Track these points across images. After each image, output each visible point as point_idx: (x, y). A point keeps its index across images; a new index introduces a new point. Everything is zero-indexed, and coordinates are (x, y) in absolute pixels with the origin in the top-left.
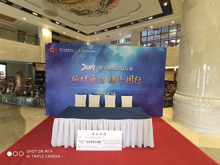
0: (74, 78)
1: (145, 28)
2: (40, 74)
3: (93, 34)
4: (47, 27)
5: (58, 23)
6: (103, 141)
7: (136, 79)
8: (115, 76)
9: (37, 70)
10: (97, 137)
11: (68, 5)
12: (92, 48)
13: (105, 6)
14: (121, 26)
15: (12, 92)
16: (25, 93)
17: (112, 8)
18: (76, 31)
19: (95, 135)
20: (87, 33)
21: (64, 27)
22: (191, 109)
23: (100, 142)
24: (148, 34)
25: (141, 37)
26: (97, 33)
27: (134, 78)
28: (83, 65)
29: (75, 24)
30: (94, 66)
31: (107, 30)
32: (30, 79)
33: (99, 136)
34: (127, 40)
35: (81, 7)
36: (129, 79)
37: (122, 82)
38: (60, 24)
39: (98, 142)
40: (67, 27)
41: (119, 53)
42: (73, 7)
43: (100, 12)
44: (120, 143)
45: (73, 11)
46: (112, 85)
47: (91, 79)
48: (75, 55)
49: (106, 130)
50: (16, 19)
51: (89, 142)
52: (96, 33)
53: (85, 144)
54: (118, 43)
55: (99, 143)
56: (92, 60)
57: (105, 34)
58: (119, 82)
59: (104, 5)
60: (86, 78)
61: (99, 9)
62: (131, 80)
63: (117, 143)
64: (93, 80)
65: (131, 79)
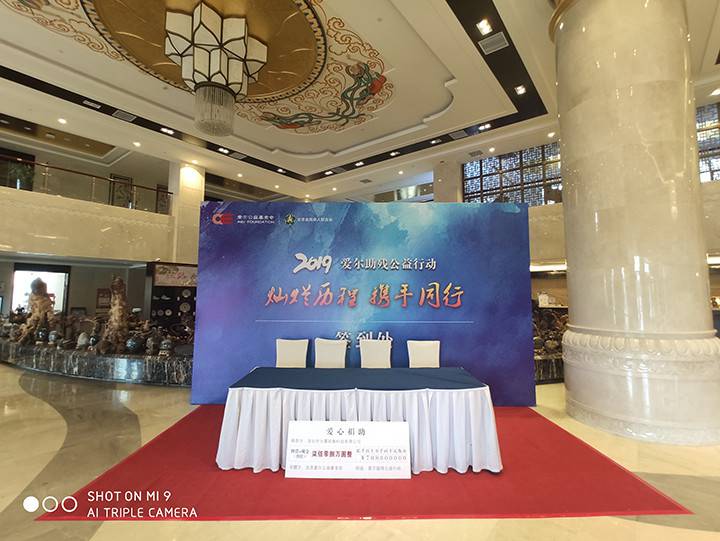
0: (275, 294)
1: (472, 154)
2: (164, 297)
3: (322, 175)
4: (195, 162)
5: (226, 151)
6: (358, 451)
7: (446, 291)
8: (387, 286)
9: (157, 284)
10: (342, 442)
11: (256, 105)
12: (324, 210)
13: (355, 102)
14: (403, 151)
15: (94, 343)
16: (129, 343)
17: (374, 105)
18: (274, 168)
19: (336, 436)
20: (306, 174)
21: (242, 160)
22: (610, 371)
23: (350, 453)
24: (483, 169)
25: (464, 179)
26: (335, 173)
27: (442, 289)
28: (299, 256)
29: (272, 150)
30: (330, 258)
31: (361, 163)
32: (134, 310)
33: (346, 436)
34: (425, 189)
35: (289, 107)
36: (427, 293)
37: (407, 302)
38: (231, 152)
39: (344, 454)
40: (249, 160)
41: (397, 221)
42: (271, 109)
43: (341, 118)
44: (405, 458)
45: (268, 120)
46: (379, 311)
47: (321, 296)
48: (276, 231)
49: (365, 419)
50: (114, 147)
51: (320, 454)
52: (330, 173)
53: (309, 460)
54: (396, 199)
55: (347, 458)
56: (322, 244)
57: (356, 176)
58: (399, 302)
59: (351, 99)
60: (306, 293)
61: (338, 110)
62: (435, 296)
63: (396, 458)
64: (325, 298)
65: (434, 292)
